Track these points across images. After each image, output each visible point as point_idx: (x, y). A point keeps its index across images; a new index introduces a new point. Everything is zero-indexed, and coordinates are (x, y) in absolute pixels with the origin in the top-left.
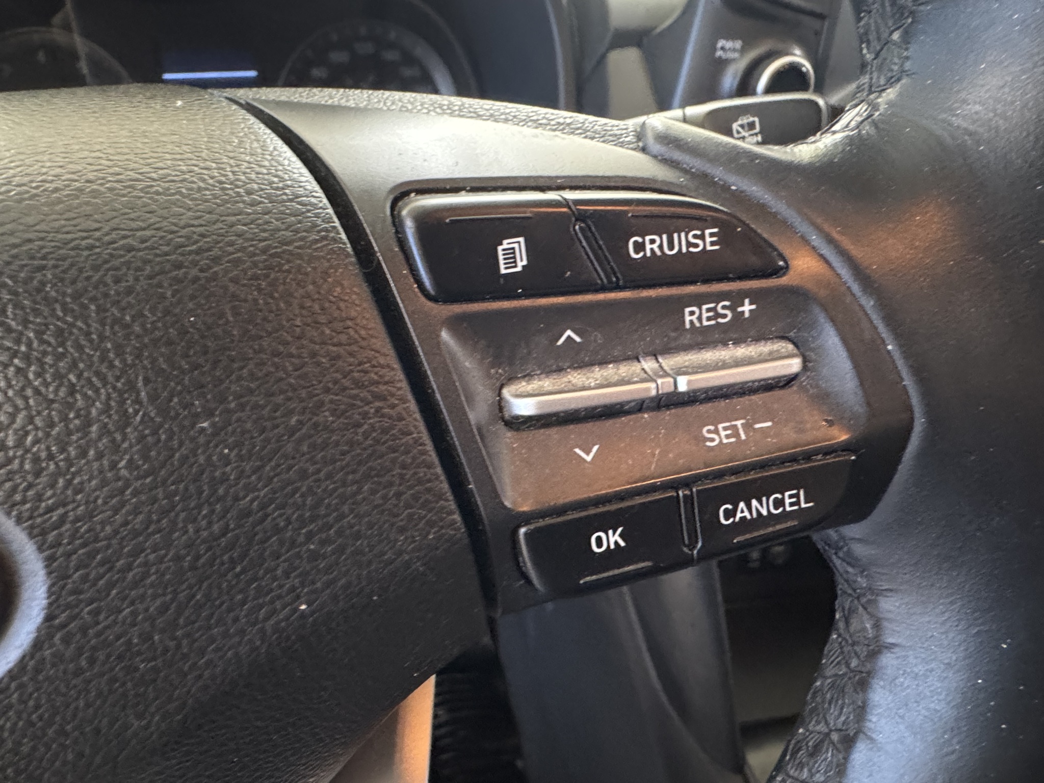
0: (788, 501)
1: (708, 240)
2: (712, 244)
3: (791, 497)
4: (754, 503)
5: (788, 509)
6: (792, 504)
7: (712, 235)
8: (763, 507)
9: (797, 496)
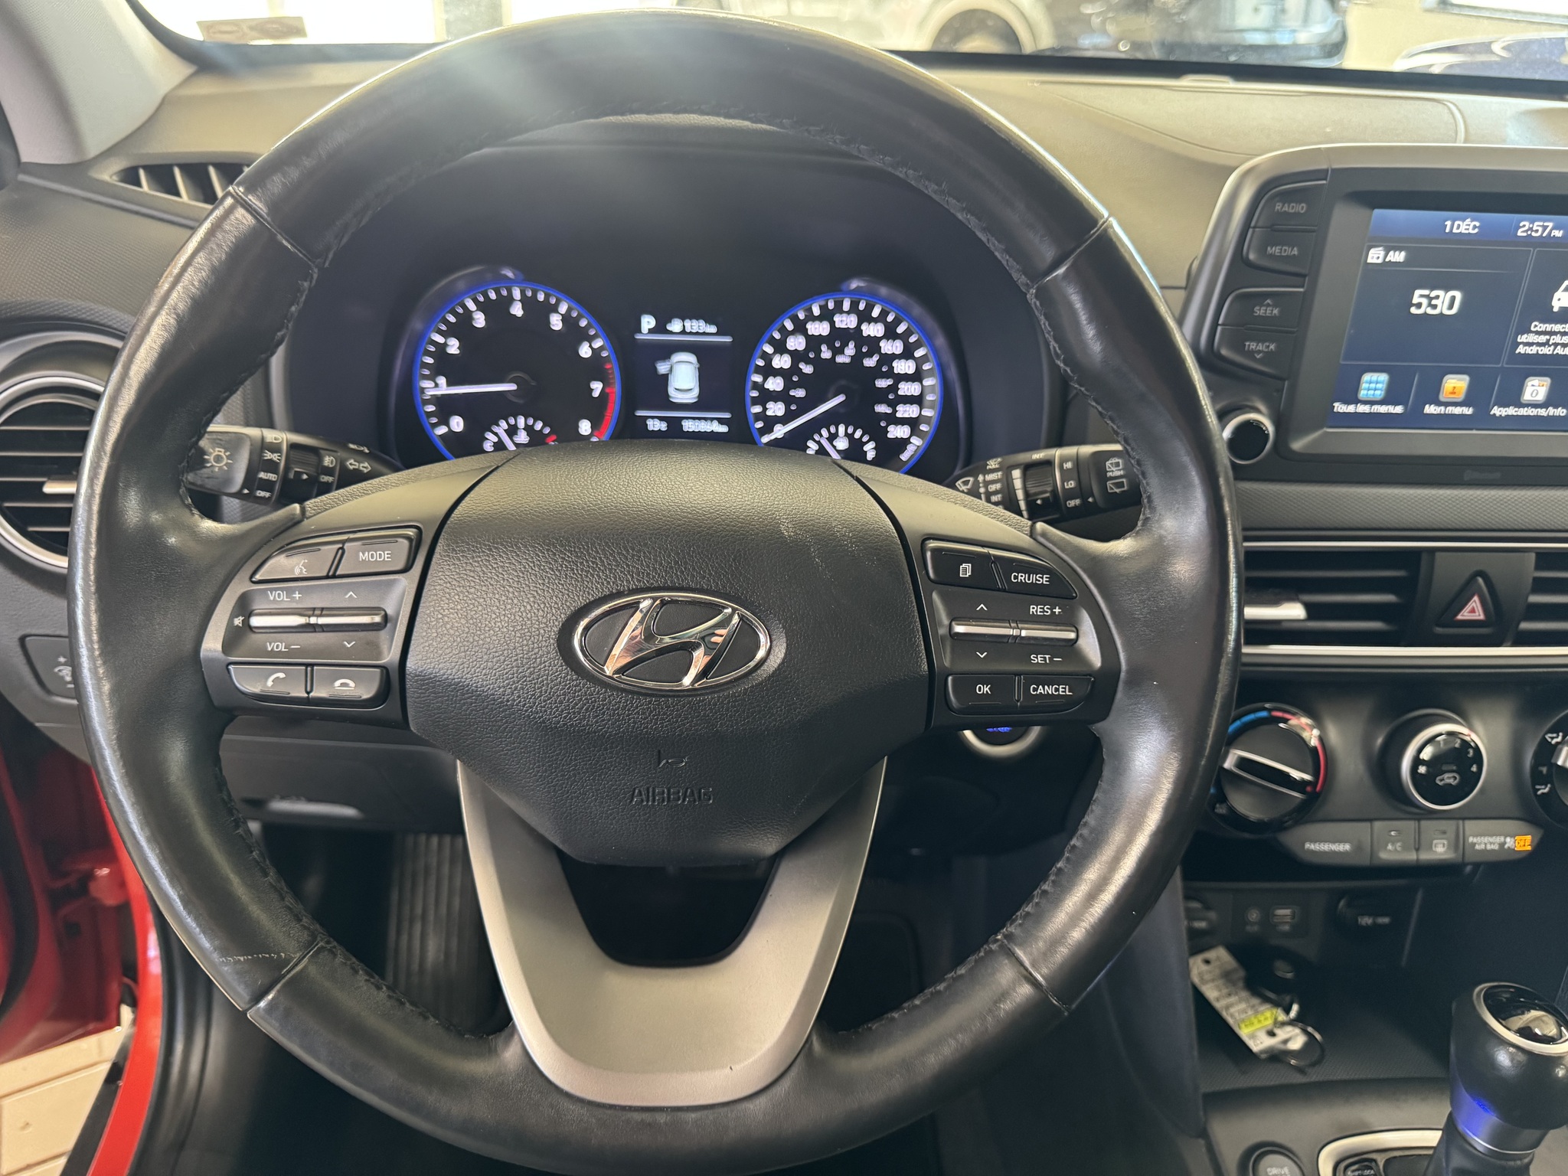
0: (1061, 690)
1: (1045, 579)
2: (1046, 581)
3: (1063, 688)
4: (1046, 687)
5: (1061, 693)
6: (1062, 692)
7: (1046, 578)
8: (1050, 690)
9: (1065, 688)
